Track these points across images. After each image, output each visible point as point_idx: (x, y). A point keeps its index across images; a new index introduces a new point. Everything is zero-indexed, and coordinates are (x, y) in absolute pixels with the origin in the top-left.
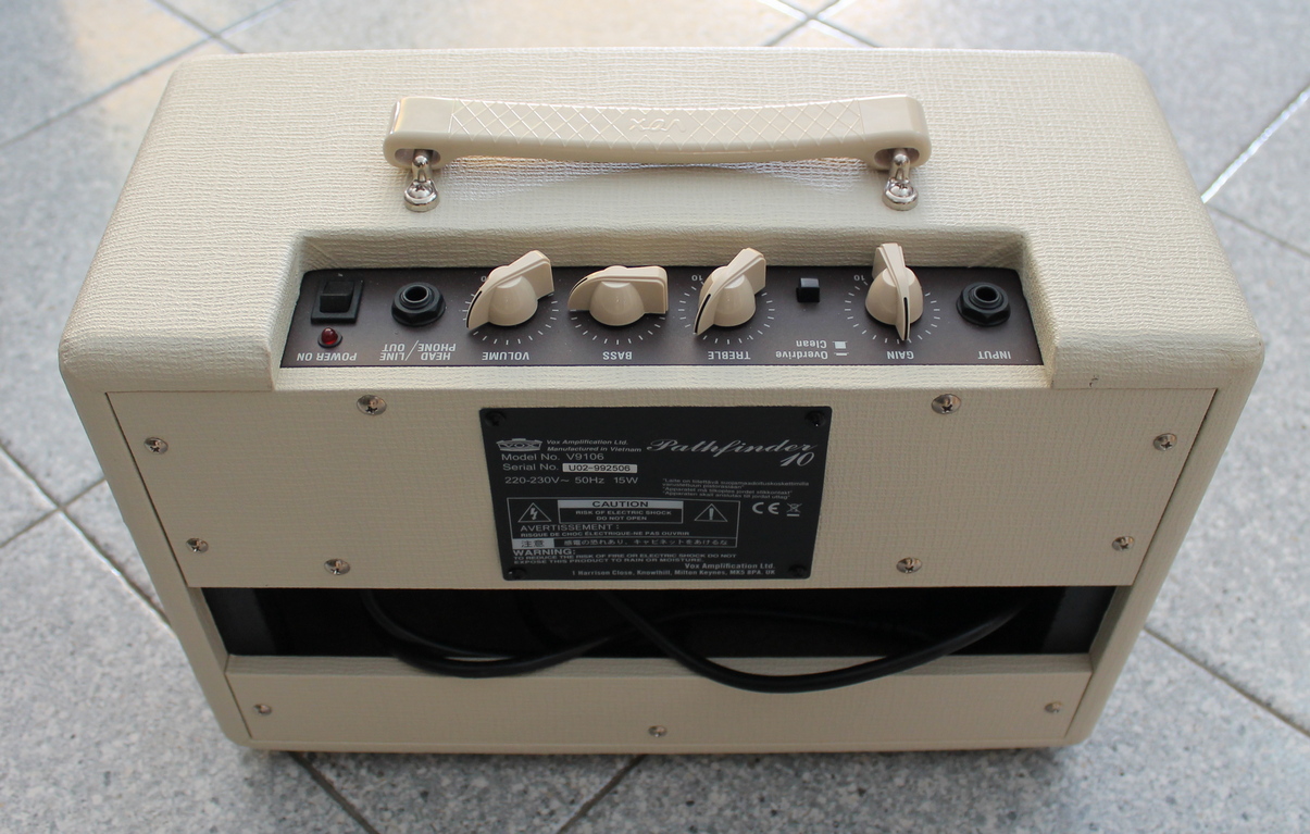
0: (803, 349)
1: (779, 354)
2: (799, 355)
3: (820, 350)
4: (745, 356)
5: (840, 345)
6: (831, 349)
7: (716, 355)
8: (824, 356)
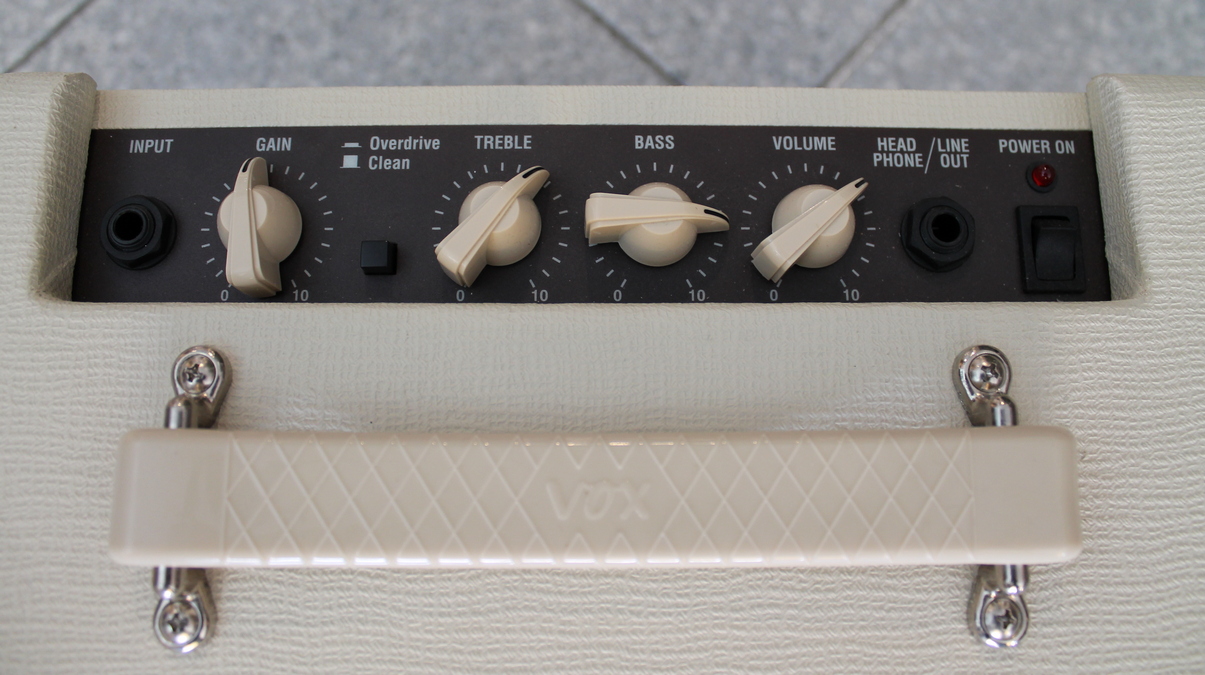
0: (400, 154)
1: (436, 144)
2: (409, 144)
3: (379, 152)
4: (482, 140)
5: (350, 162)
6: (363, 154)
7: (521, 143)
8: (376, 143)
